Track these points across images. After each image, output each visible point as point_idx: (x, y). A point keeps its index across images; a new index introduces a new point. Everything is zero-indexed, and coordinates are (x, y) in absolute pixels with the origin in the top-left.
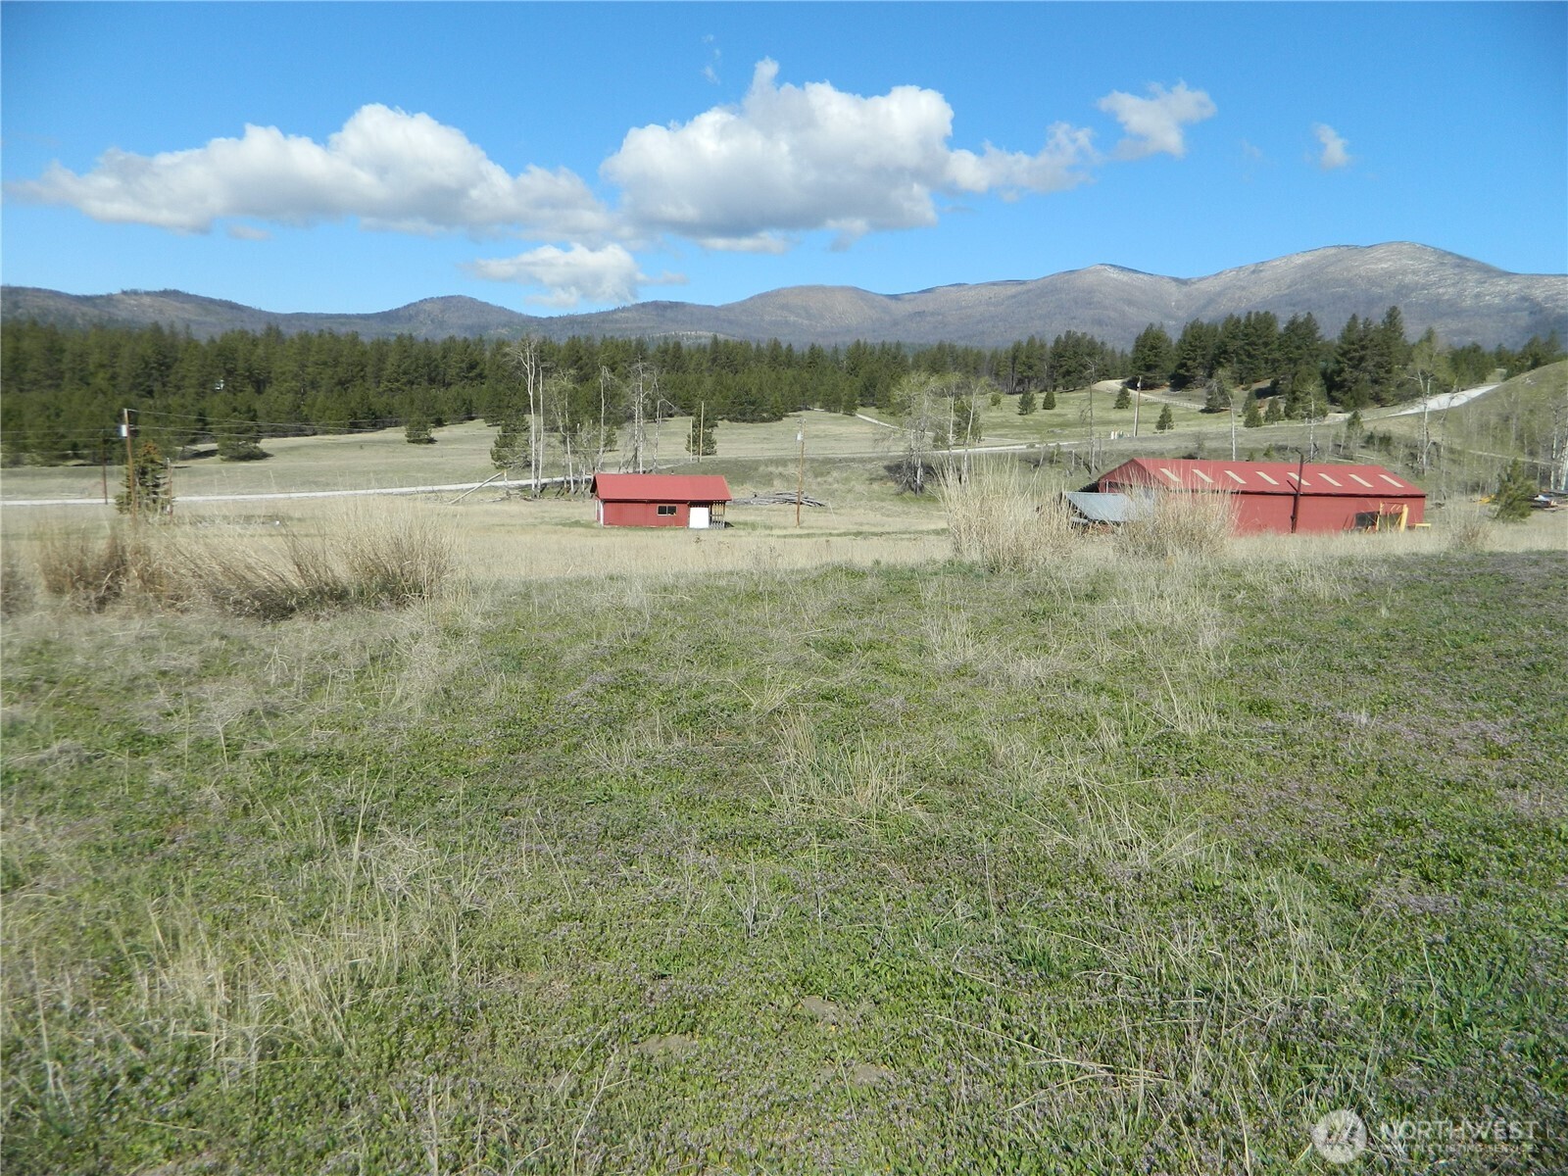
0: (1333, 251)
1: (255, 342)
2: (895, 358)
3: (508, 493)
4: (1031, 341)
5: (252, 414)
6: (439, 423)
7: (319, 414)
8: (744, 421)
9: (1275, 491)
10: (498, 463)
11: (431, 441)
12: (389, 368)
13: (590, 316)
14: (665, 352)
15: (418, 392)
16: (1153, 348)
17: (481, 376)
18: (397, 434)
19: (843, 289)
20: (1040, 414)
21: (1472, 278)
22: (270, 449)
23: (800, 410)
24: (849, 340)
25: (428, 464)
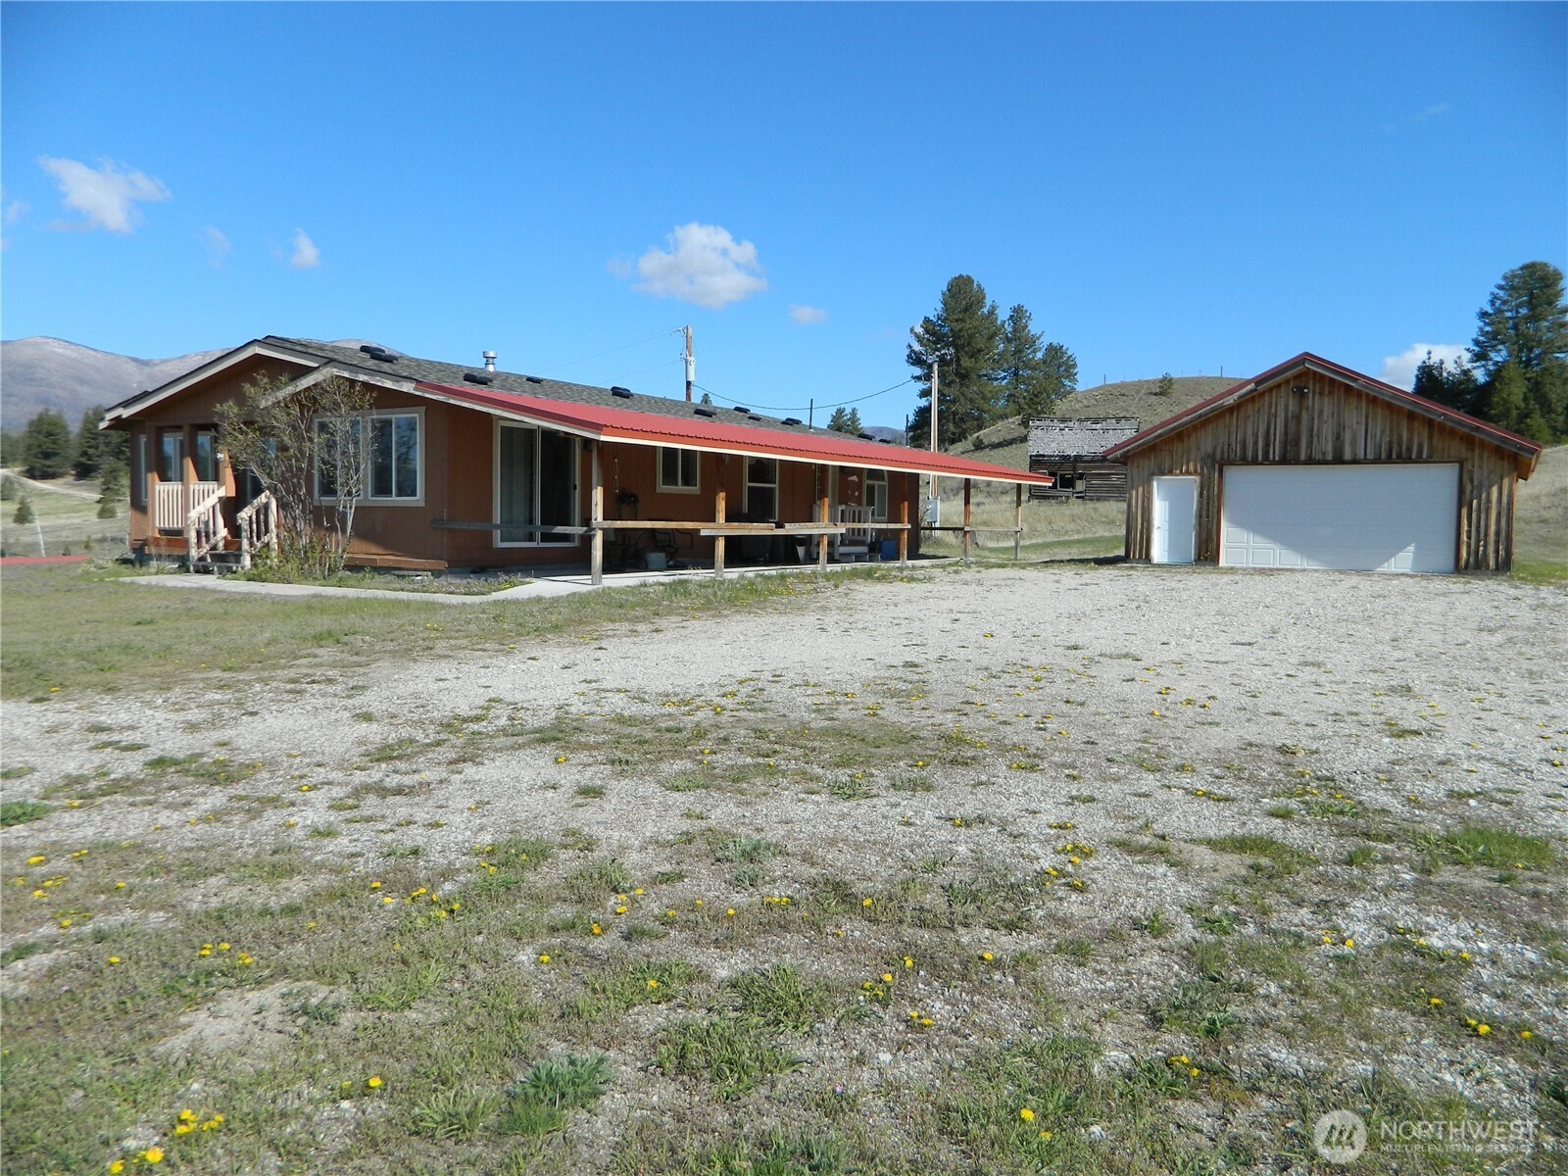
16: (50, 434)
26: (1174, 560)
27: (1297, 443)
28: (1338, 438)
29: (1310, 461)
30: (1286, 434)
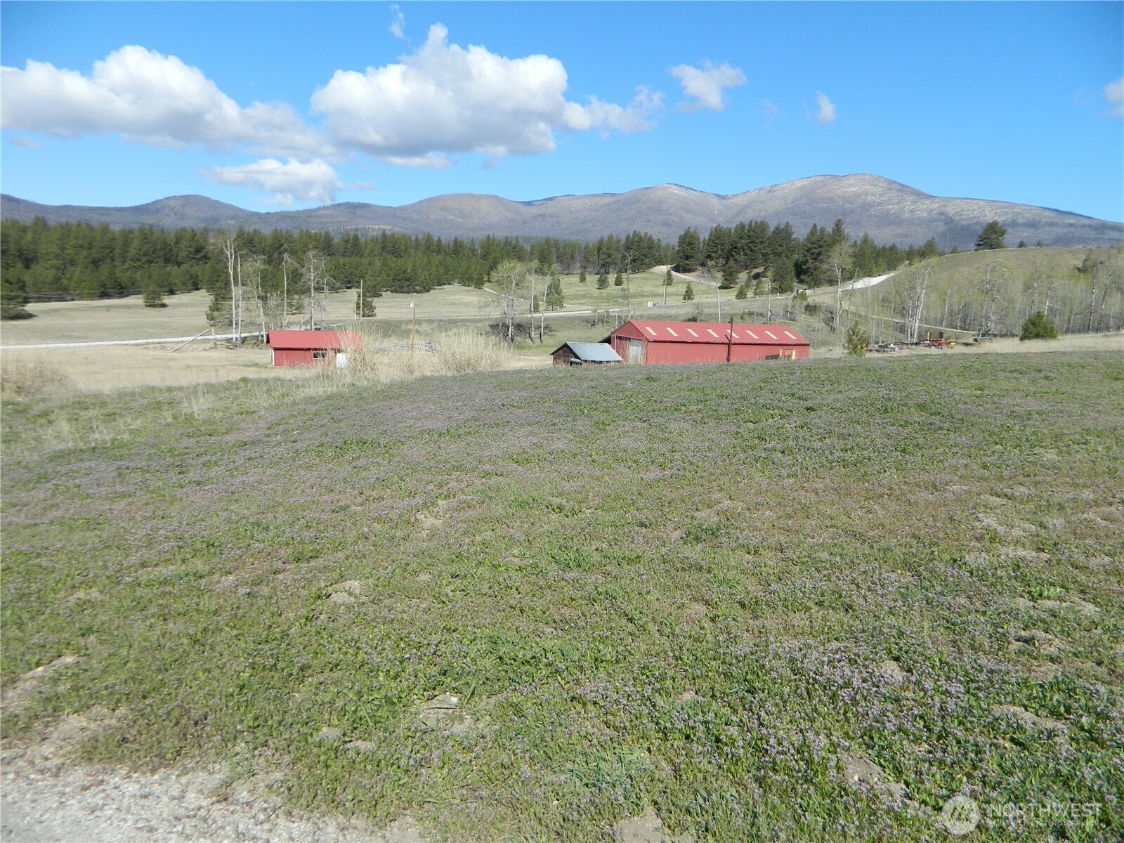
0: (821, 178)
1: (24, 230)
2: (515, 248)
3: (215, 344)
4: (611, 237)
5: (21, 285)
6: (172, 292)
7: (76, 285)
8: (402, 292)
9: (716, 341)
10: (211, 322)
11: (164, 306)
12: (133, 251)
13: (298, 212)
14: (347, 241)
15: (155, 269)
16: (690, 244)
17: (205, 257)
18: (136, 300)
19: (487, 196)
20: (612, 289)
21: (909, 199)
22: (35, 311)
23: (444, 284)
24: (481, 235)
25: (159, 322)
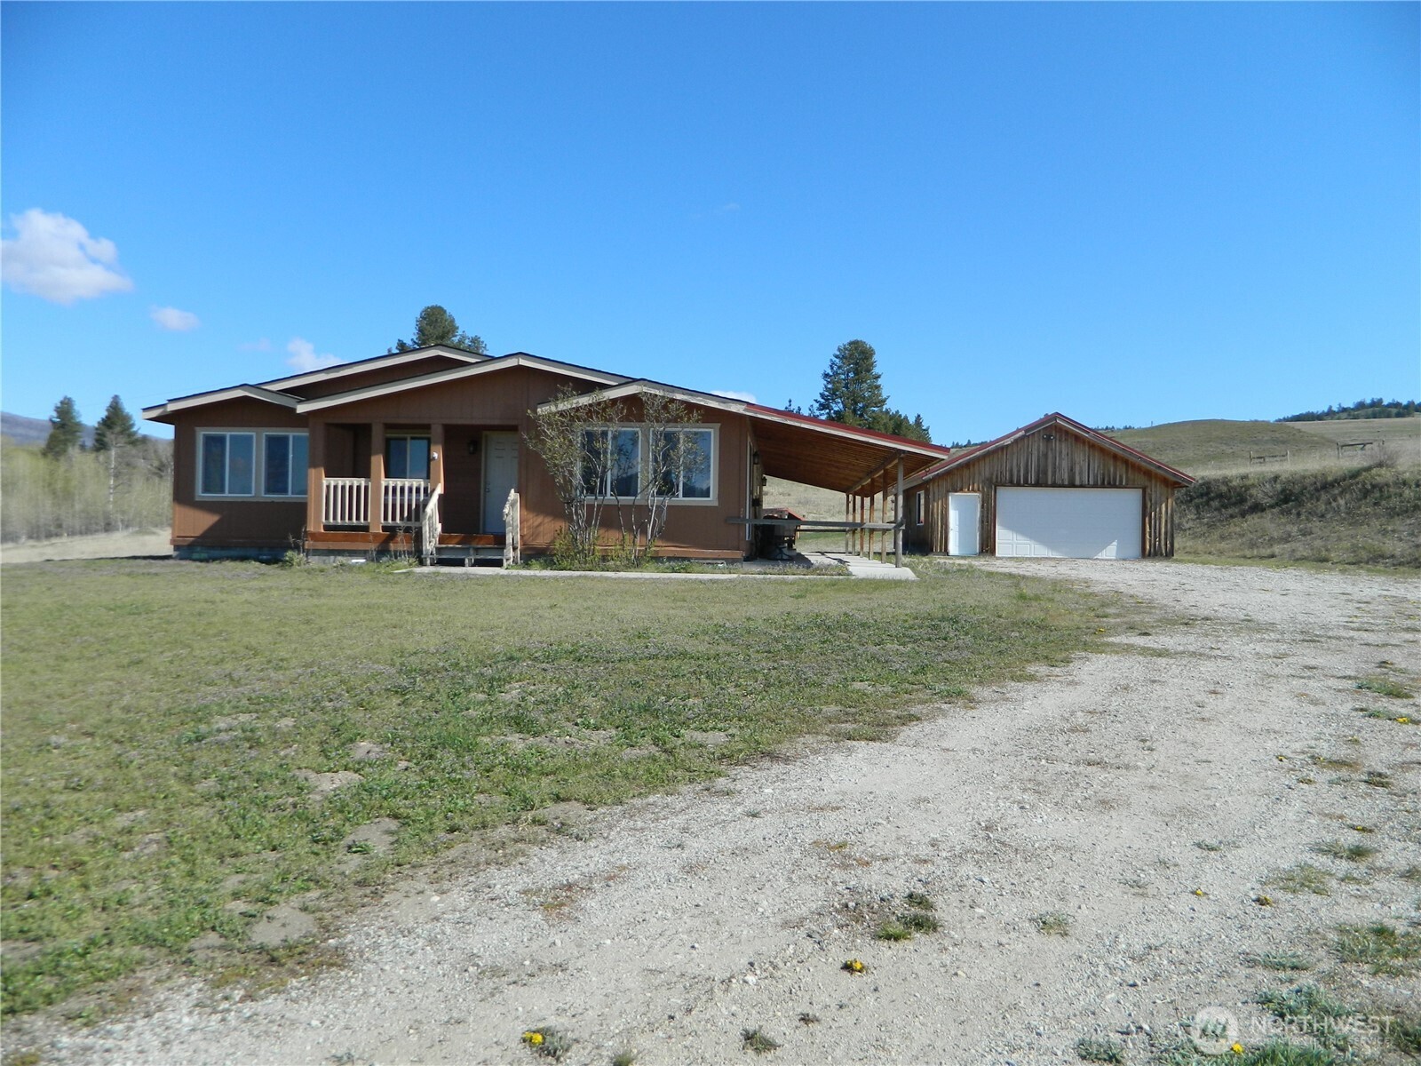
26: (964, 553)
27: (1045, 473)
28: (1072, 470)
29: (1054, 485)
30: (1039, 466)
